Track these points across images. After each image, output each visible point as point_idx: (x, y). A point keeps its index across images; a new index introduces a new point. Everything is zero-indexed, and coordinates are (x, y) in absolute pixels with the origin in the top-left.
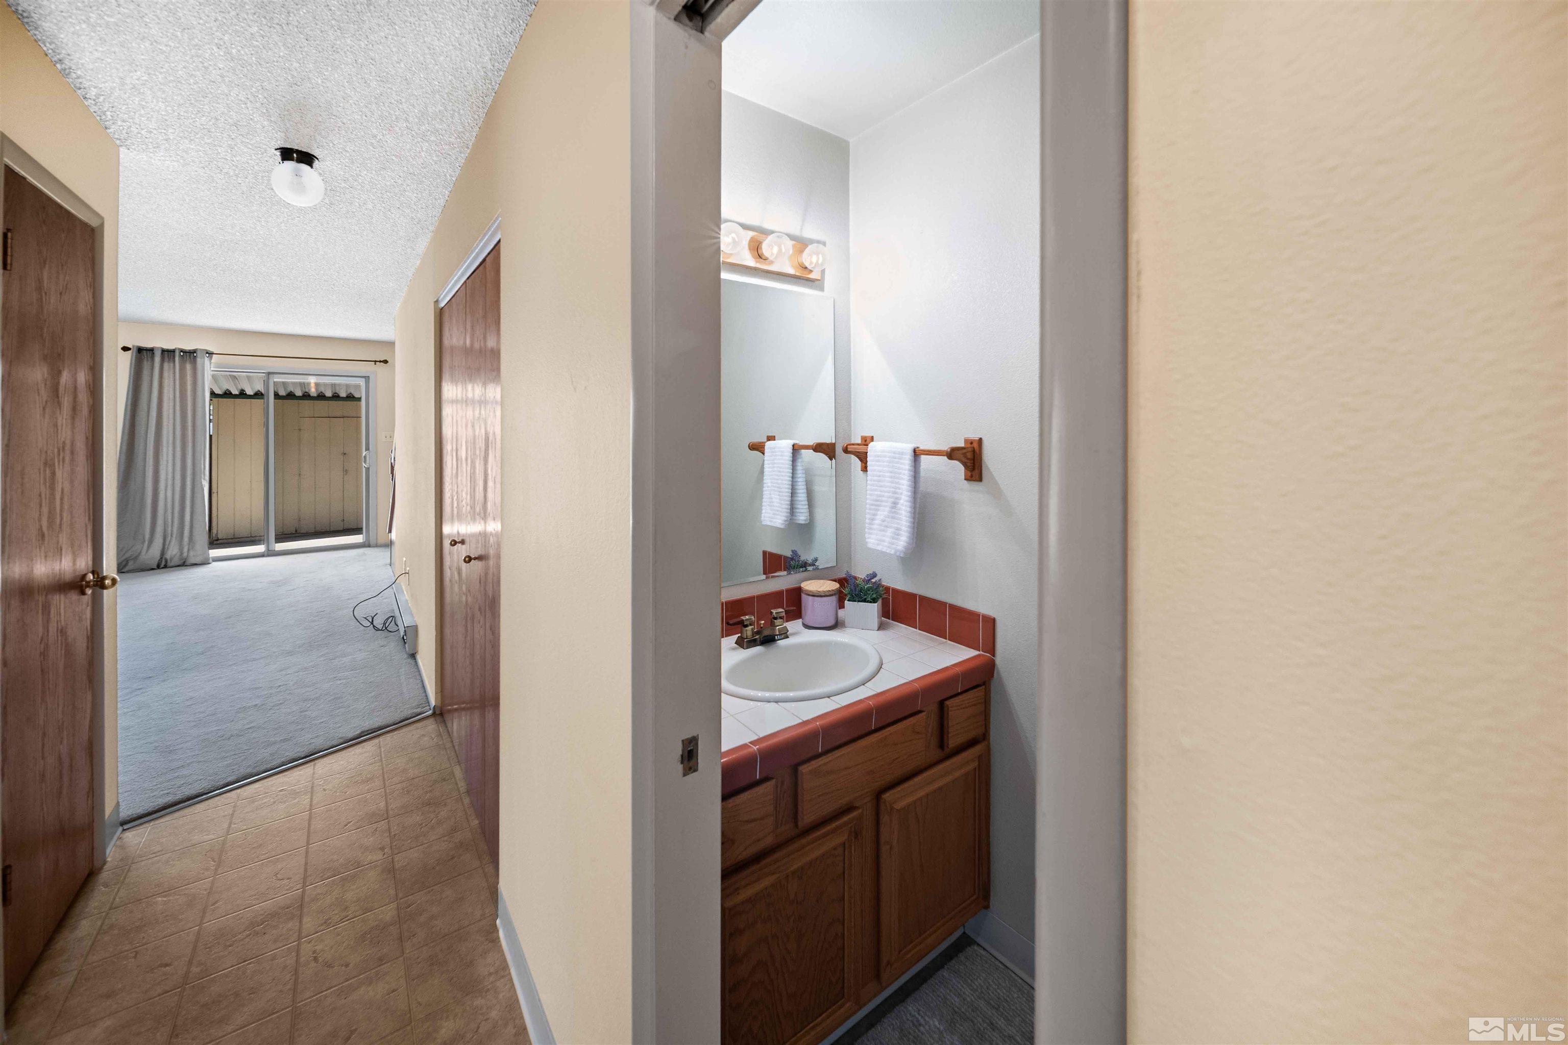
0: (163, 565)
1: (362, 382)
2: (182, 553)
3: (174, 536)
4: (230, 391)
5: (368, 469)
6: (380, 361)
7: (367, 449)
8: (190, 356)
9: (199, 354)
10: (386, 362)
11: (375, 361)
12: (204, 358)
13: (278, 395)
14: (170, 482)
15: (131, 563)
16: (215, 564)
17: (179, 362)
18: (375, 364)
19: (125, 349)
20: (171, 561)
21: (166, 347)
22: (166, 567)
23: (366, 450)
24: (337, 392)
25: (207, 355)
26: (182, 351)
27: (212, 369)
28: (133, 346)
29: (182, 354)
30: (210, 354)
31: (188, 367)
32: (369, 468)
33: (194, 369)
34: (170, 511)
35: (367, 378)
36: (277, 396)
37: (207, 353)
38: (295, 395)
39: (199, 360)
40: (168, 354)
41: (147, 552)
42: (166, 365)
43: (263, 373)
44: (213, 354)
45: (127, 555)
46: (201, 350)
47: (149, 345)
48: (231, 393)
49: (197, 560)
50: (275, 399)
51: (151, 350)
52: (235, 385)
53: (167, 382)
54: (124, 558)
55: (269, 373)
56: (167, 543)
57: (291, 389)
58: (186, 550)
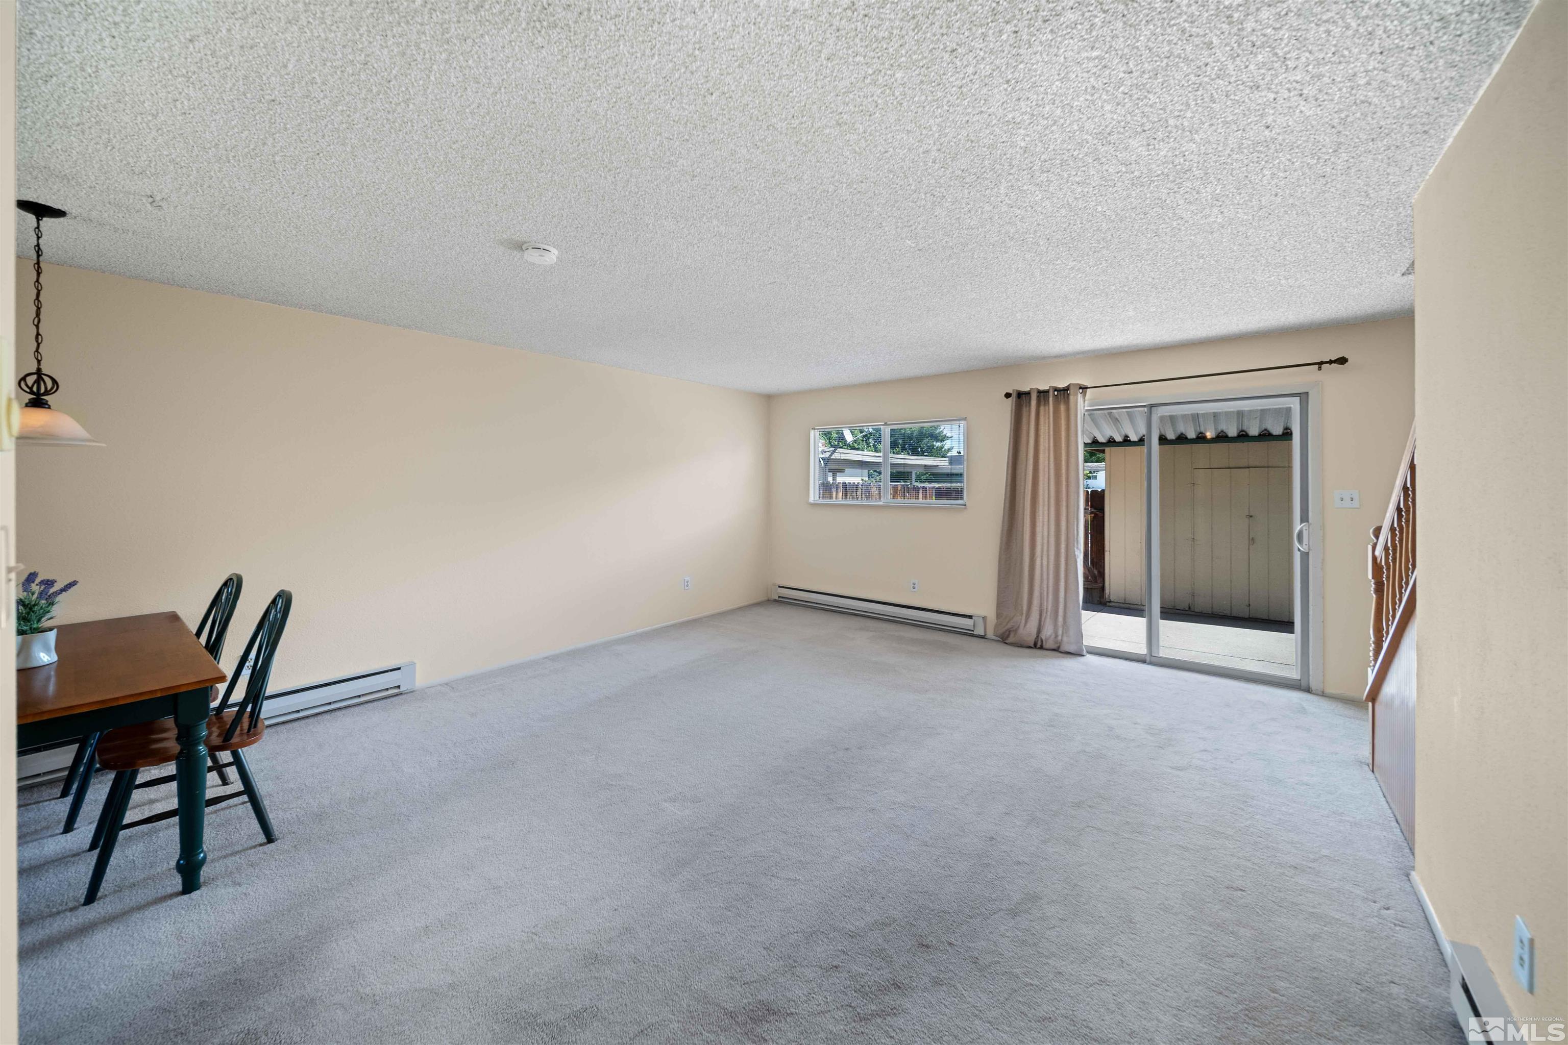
0: (1038, 645)
1: (1294, 404)
2: (1056, 636)
3: (1049, 614)
4: (1113, 439)
5: (1305, 556)
6: (1331, 362)
7: (1304, 518)
8: (1064, 394)
9: (1071, 391)
10: (1342, 361)
11: (1320, 364)
12: (1077, 395)
13: (1166, 439)
14: (1045, 548)
15: (1012, 635)
16: (1090, 658)
17: (1053, 404)
18: (1320, 368)
19: (1008, 395)
20: (1046, 642)
21: (1042, 388)
22: (1041, 648)
23: (1302, 522)
24: (1245, 428)
25: (1081, 391)
26: (1056, 389)
27: (1086, 408)
28: (1013, 390)
29: (1056, 393)
30: (1084, 388)
31: (1062, 408)
32: (1308, 553)
33: (1068, 409)
34: (1045, 582)
35: (1304, 397)
36: (1163, 440)
37: (1080, 388)
38: (1186, 438)
39: (1071, 397)
40: (1043, 395)
41: (1025, 626)
42: (1042, 408)
43: (1144, 406)
44: (1087, 388)
45: (1009, 626)
46: (1074, 384)
47: (1027, 389)
48: (1115, 441)
49: (1071, 648)
50: (1160, 444)
51: (1028, 394)
52: (1118, 429)
53: (1043, 429)
54: (1006, 628)
55: (1151, 407)
56: (1043, 619)
57: (1181, 428)
58: (1060, 632)
